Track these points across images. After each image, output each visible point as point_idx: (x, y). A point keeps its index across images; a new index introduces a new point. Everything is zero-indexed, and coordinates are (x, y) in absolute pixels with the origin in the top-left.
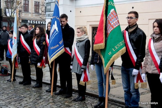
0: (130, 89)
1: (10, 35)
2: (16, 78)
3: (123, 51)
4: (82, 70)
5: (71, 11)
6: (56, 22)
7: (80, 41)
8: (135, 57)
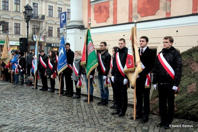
0: (103, 89)
1: (33, 56)
2: (38, 87)
3: (96, 65)
4: (78, 78)
5: (81, 38)
6: (62, 48)
7: (77, 60)
8: (104, 69)
